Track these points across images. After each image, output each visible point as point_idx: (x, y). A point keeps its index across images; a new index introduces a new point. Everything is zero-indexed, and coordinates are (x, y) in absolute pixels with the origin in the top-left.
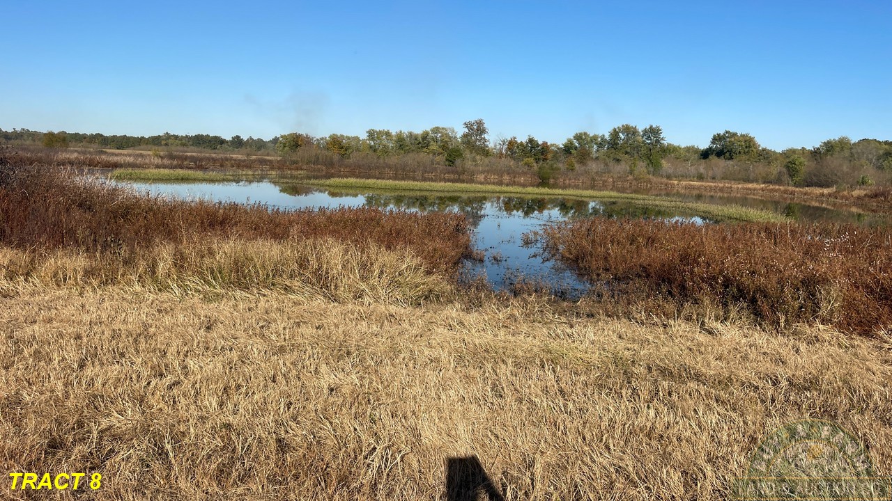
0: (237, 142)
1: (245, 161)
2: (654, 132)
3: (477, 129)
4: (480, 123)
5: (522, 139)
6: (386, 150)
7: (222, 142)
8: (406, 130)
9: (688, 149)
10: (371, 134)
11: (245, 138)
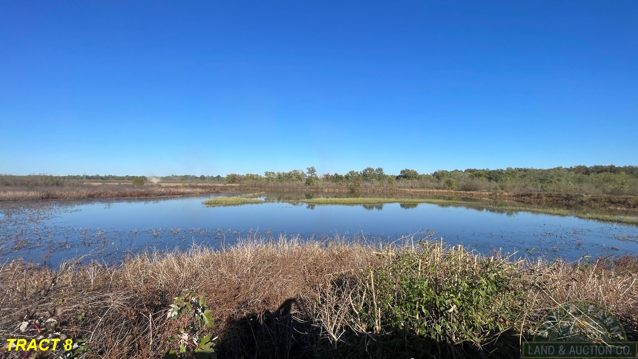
0: (203, 178)
1: (223, 187)
2: (380, 170)
3: (312, 171)
4: (313, 168)
5: (332, 173)
6: (272, 179)
7: (196, 178)
8: (281, 172)
9: (392, 176)
10: (266, 174)
11: (205, 176)
